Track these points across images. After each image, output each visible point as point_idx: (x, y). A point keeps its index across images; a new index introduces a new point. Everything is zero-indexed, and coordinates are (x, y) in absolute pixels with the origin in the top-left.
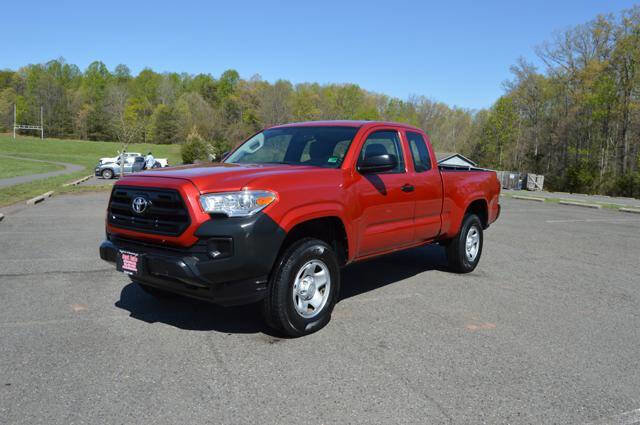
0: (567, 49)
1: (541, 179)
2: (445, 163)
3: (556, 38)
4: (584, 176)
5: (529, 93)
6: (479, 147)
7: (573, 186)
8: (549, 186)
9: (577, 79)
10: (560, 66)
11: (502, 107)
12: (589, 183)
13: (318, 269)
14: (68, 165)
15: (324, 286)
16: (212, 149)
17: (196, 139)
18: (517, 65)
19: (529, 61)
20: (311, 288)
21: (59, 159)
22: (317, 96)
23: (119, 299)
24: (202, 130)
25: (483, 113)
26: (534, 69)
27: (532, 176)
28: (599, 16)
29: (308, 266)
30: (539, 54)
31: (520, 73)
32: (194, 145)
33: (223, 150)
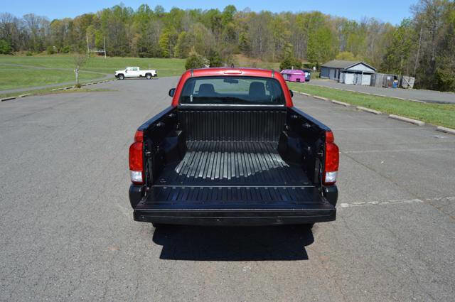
1: (413, 80)
2: (351, 69)
16: (207, 61)
17: (194, 56)
22: (288, 21)
27: (406, 78)
32: (192, 60)
33: (215, 61)
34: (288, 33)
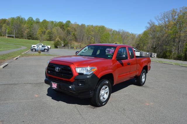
0: (164, 18)
1: (156, 54)
3: (161, 15)
4: (168, 54)
5: (153, 30)
6: (138, 45)
7: (165, 57)
8: (158, 56)
9: (167, 26)
10: (162, 23)
11: (145, 34)
12: (169, 56)
13: (106, 88)
14: (22, 46)
15: (107, 92)
16: (63, 43)
18: (150, 22)
19: (153, 21)
20: (104, 93)
21: (19, 45)
23: (47, 93)
24: (60, 37)
25: (140, 35)
26: (154, 23)
27: (153, 54)
28: (173, 9)
29: (104, 87)
30: (156, 19)
31: (150, 24)
32: (58, 42)
33: (66, 43)
34: (93, 33)
